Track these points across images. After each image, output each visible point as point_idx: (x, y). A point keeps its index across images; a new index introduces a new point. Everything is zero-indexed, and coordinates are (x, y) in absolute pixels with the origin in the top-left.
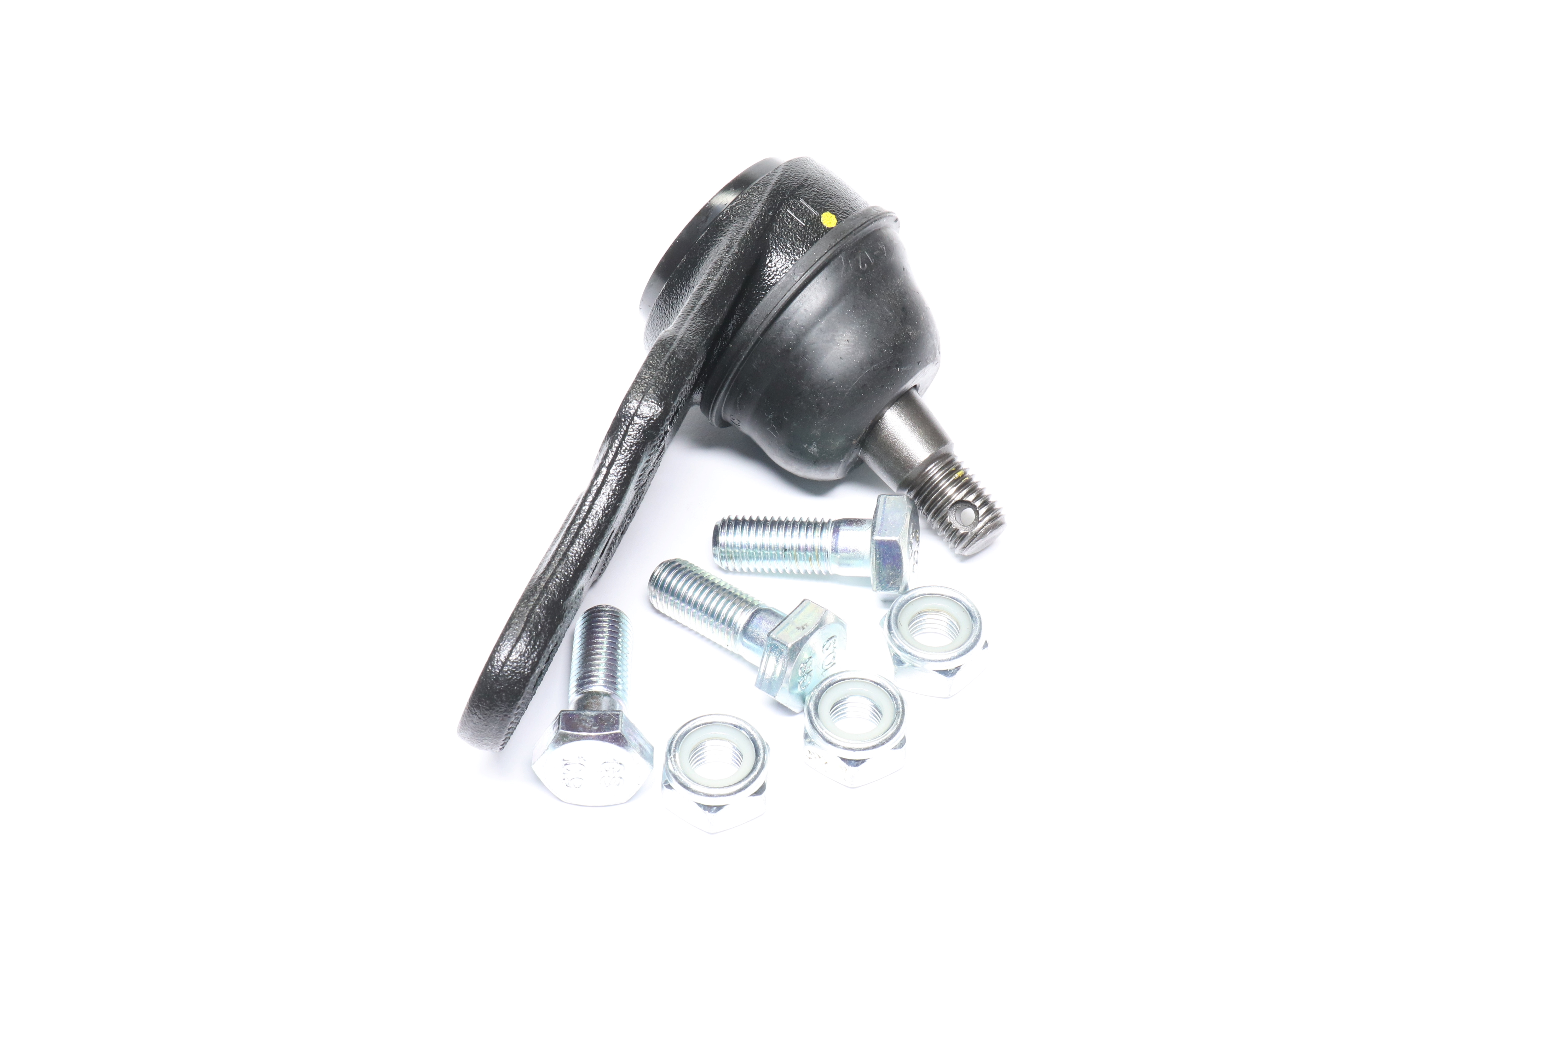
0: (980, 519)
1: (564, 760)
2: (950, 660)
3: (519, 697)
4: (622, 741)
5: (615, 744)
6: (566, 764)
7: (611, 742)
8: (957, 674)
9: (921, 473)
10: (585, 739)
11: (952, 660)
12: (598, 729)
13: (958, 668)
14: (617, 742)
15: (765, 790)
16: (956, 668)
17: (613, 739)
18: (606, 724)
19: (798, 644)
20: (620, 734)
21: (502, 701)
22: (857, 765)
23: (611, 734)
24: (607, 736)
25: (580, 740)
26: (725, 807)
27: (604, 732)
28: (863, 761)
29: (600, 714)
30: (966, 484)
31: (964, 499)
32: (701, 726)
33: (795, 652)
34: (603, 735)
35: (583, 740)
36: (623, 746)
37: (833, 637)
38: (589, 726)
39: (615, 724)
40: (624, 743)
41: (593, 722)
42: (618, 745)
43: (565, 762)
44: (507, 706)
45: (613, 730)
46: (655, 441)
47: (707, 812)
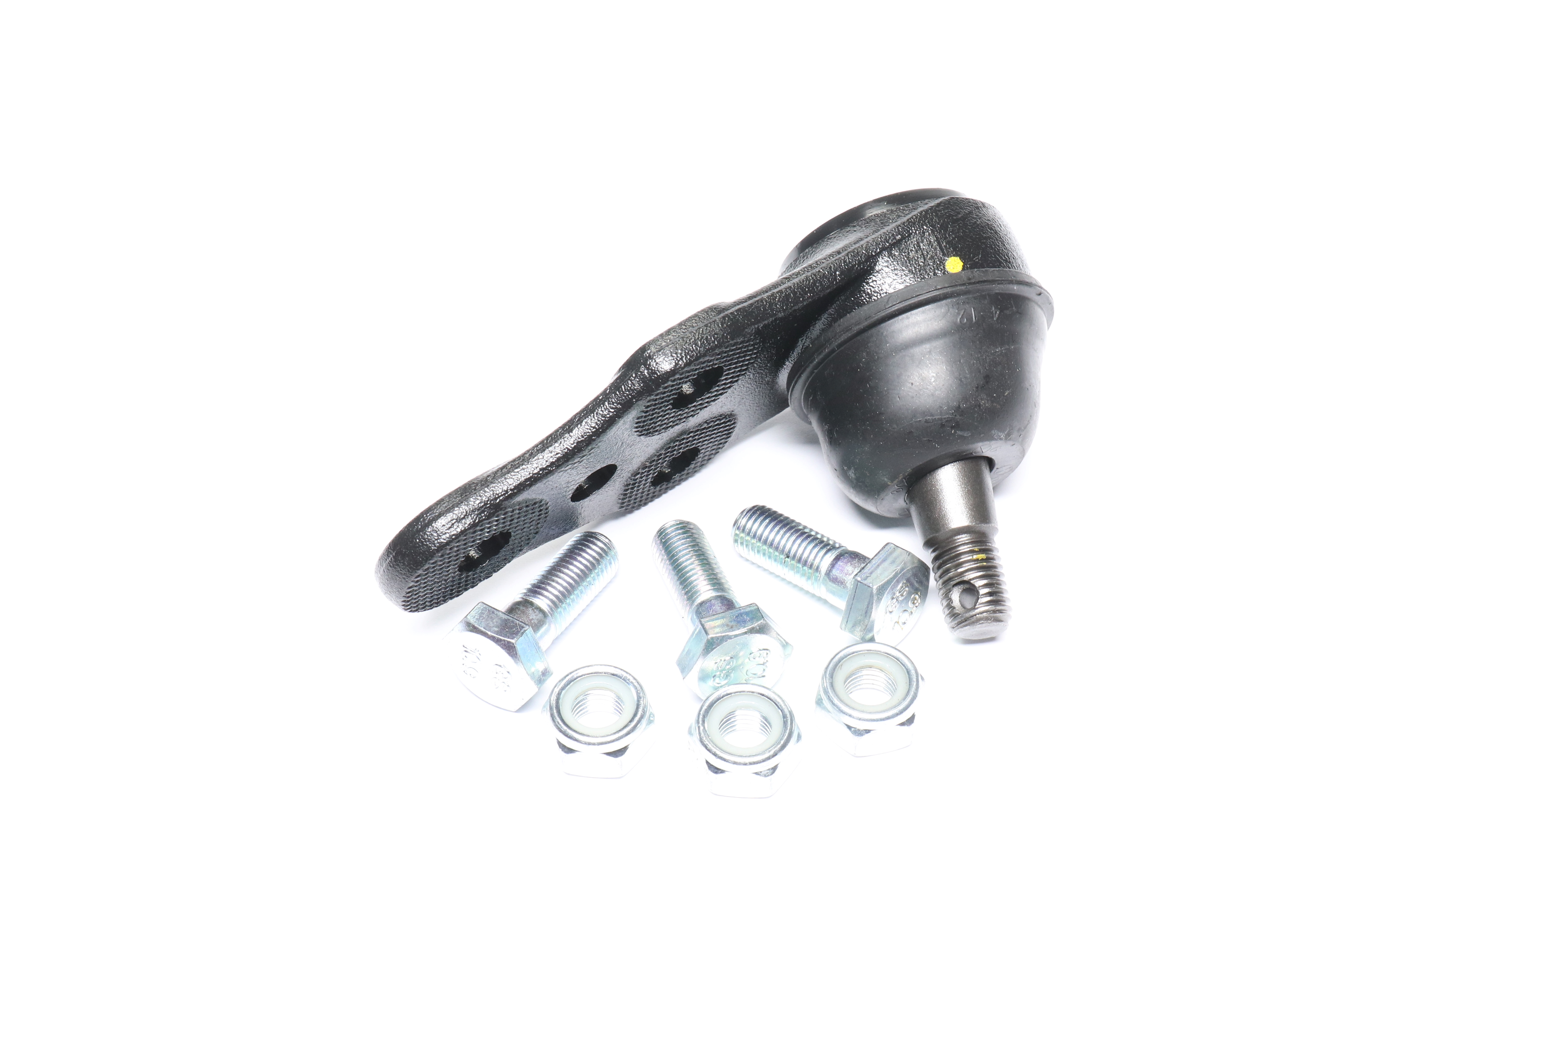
0: (976, 607)
1: (464, 646)
2: (860, 719)
3: (419, 567)
4: (513, 651)
5: (505, 651)
6: (466, 651)
7: (502, 648)
8: (864, 736)
9: (947, 539)
10: (482, 635)
11: (862, 720)
12: (498, 631)
13: (868, 731)
14: (508, 650)
15: (622, 755)
16: (866, 730)
17: (505, 645)
18: (507, 630)
19: (718, 639)
20: (513, 644)
21: (404, 564)
22: (716, 773)
23: (504, 641)
24: (501, 640)
25: (478, 633)
26: (577, 752)
27: (500, 636)
28: (722, 771)
29: (509, 620)
30: (989, 569)
31: (972, 582)
32: (603, 674)
33: (713, 645)
34: (498, 638)
35: (480, 634)
36: (512, 656)
37: (767, 650)
38: (492, 625)
39: (514, 634)
40: (514, 654)
41: (498, 624)
42: (508, 653)
43: (466, 649)
44: (407, 571)
45: (508, 638)
46: (653, 395)
47: (561, 750)
